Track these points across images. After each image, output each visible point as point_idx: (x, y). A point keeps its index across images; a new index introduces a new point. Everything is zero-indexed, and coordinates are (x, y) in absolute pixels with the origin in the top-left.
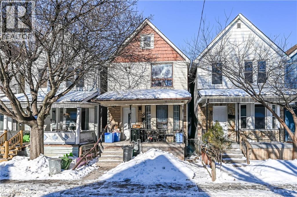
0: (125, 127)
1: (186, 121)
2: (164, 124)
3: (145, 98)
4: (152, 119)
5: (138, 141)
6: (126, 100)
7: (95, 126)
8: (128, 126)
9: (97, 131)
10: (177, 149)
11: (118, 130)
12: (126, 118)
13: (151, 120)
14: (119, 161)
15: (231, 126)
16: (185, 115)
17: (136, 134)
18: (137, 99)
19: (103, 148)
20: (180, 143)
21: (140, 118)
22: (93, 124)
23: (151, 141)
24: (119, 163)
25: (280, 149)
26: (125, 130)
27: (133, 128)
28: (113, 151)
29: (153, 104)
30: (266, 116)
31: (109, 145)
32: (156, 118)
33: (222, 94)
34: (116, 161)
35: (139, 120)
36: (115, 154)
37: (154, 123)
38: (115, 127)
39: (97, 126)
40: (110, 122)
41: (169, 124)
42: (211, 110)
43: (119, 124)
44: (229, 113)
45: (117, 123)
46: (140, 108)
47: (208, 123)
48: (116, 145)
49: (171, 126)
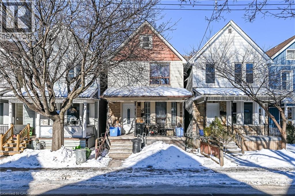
0: (124, 122)
1: (182, 117)
2: (162, 119)
3: (150, 95)
4: (152, 114)
5: (143, 134)
6: (133, 97)
7: (95, 121)
8: (127, 121)
9: (97, 125)
10: (178, 142)
11: (120, 124)
12: (125, 113)
13: (151, 116)
14: (129, 152)
15: (223, 122)
16: (181, 111)
17: (140, 128)
18: (143, 96)
19: (109, 141)
20: (180, 136)
21: (138, 113)
22: (94, 118)
23: (153, 135)
24: (129, 154)
25: (268, 142)
26: (124, 124)
27: (137, 122)
28: (120, 144)
30: (254, 113)
31: (115, 138)
32: (156, 113)
34: (126, 152)
35: (138, 115)
36: (123, 146)
37: (154, 119)
38: (116, 122)
39: (97, 121)
40: (110, 117)
41: (167, 119)
43: (118, 119)
44: (221, 110)
45: (117, 118)
46: (139, 104)
47: (202, 118)
48: (122, 138)
49: (170, 121)
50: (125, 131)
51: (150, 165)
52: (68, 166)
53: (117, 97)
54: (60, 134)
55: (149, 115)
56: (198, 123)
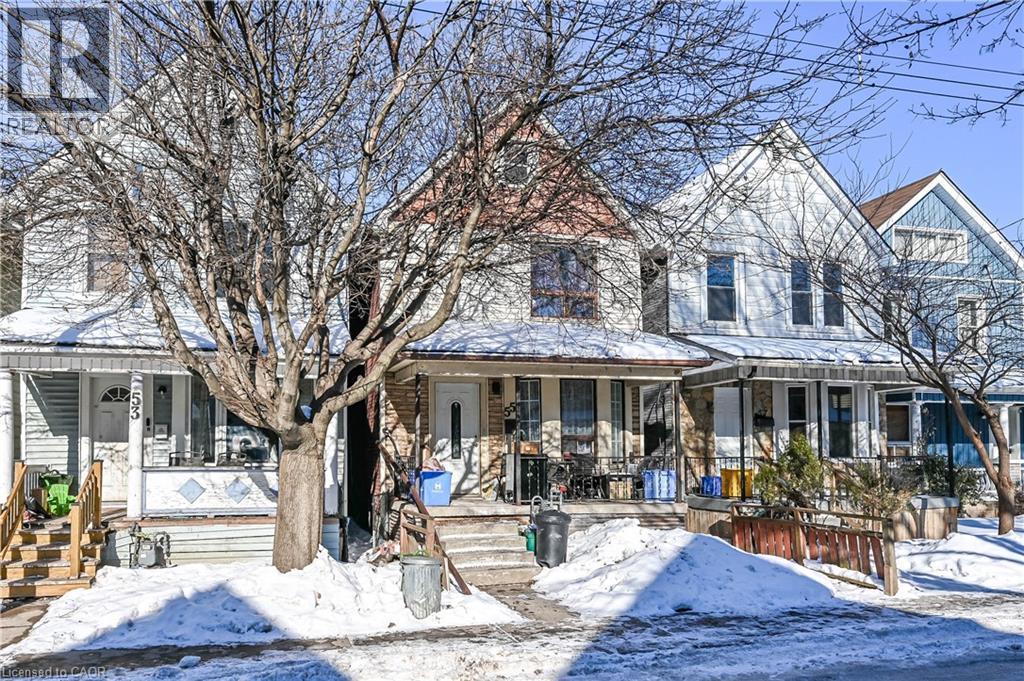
0: (441, 450)
1: (640, 434)
2: (582, 442)
4: (548, 423)
8: (449, 447)
10: (662, 519)
12: (444, 421)
13: (543, 429)
14: (524, 563)
15: (763, 449)
16: (636, 414)
17: (535, 474)
18: (555, 358)
20: (668, 501)
21: (494, 420)
23: (570, 497)
24: (532, 570)
25: (918, 512)
28: (475, 532)
30: (856, 421)
31: (450, 512)
32: (561, 420)
33: (790, 356)
34: (512, 563)
35: (493, 426)
36: (495, 541)
37: (555, 440)
40: (391, 432)
41: (600, 441)
42: (709, 400)
44: (756, 411)
46: (496, 386)
47: (701, 438)
49: (607, 447)
51: (684, 602)
52: (391, 625)
54: (315, 503)
55: (537, 427)
56: (690, 454)
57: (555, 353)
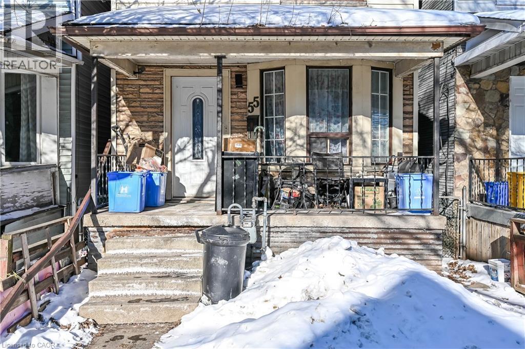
0: (181, 150)
1: (412, 132)
2: (335, 141)
3: (287, 24)
4: (292, 118)
5: (254, 205)
6: (208, 31)
7: (61, 147)
8: (190, 147)
9: (69, 165)
10: (412, 235)
11: (159, 160)
12: (184, 117)
13: (287, 125)
14: (184, 293)
16: (408, 109)
17: (241, 177)
19: (101, 233)
20: (421, 212)
21: (237, 117)
22: (55, 137)
23: (297, 204)
24: (185, 306)
26: (181, 161)
27: (229, 151)
28: (149, 247)
29: (317, 51)
31: (128, 220)
32: (308, 115)
35: (235, 124)
36: (161, 260)
38: (144, 149)
39: (70, 146)
40: (122, 131)
41: (355, 139)
42: (504, 91)
43: (156, 140)
45: (149, 136)
46: (240, 80)
47: (492, 136)
48: (158, 220)
49: (365, 147)
50: (183, 188)
53: (133, 32)
55: (281, 124)
56: (477, 155)
57: (257, 22)
